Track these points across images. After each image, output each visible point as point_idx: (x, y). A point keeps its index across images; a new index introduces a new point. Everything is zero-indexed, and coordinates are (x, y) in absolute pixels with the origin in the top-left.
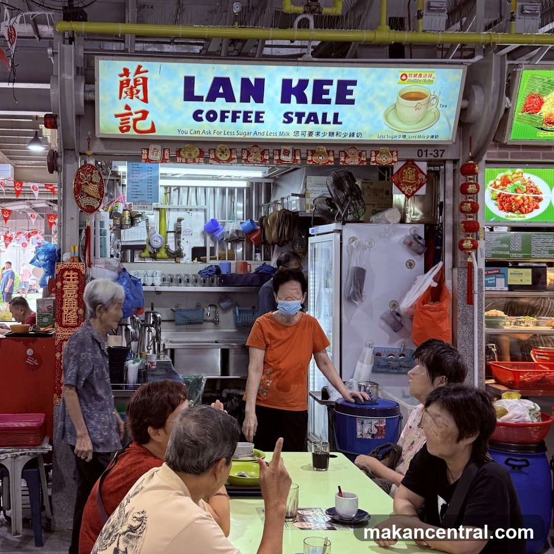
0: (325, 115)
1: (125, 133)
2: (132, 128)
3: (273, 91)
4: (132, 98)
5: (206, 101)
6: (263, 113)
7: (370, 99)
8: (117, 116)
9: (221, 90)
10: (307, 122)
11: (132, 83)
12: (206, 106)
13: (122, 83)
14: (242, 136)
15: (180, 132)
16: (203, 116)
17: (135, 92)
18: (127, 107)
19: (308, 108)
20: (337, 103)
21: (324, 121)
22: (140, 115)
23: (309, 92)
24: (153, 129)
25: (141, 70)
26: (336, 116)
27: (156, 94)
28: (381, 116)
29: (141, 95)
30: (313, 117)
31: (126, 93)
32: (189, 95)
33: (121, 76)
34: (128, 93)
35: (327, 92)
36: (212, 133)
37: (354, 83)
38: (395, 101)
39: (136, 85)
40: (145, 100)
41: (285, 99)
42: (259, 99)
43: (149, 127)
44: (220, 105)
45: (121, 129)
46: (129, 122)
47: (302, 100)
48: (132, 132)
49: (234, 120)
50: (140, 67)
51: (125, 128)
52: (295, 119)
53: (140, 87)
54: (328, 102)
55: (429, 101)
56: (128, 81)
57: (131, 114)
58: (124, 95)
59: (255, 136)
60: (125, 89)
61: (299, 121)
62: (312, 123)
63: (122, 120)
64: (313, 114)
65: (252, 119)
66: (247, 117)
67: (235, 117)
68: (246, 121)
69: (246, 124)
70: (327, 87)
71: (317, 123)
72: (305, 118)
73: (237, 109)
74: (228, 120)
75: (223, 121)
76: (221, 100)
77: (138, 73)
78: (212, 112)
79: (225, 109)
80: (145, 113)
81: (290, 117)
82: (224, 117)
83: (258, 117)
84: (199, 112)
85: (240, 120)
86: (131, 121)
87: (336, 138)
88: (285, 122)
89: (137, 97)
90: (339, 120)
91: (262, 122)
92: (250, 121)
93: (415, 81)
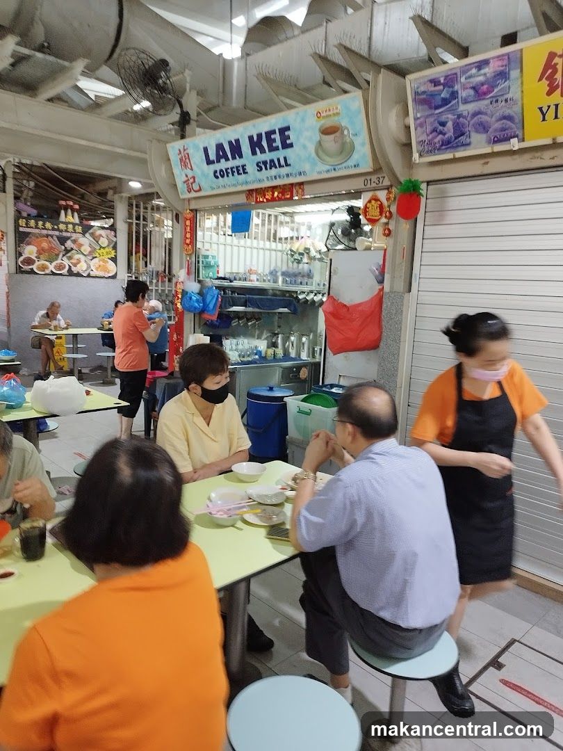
0: (279, 160)
2: (192, 190)
3: (246, 148)
4: (186, 169)
5: (217, 163)
6: (245, 165)
7: (302, 140)
8: (183, 183)
9: (221, 153)
10: (271, 168)
11: (184, 159)
12: (218, 167)
13: (180, 159)
16: (218, 174)
17: (186, 164)
18: (187, 176)
19: (268, 156)
20: (283, 148)
21: (280, 166)
22: (192, 180)
23: (264, 143)
24: (200, 189)
25: (185, 147)
26: (285, 159)
27: (195, 163)
28: (314, 155)
29: (189, 165)
30: (272, 164)
32: (209, 162)
33: (179, 155)
34: (184, 166)
35: (274, 140)
36: (226, 186)
37: (288, 128)
38: (318, 139)
39: (186, 159)
40: (192, 169)
41: (254, 153)
42: (241, 156)
43: (198, 188)
44: (223, 165)
46: (190, 186)
47: (263, 151)
48: (193, 192)
49: (233, 175)
51: (189, 190)
52: (263, 166)
53: (187, 161)
54: (277, 149)
55: (342, 133)
56: (182, 157)
57: (189, 180)
60: (182, 164)
61: (266, 169)
62: (273, 168)
63: (187, 185)
64: (272, 161)
65: (241, 171)
66: (238, 171)
67: (233, 172)
68: (239, 174)
69: (240, 176)
70: (273, 136)
71: (276, 167)
72: (268, 166)
73: (232, 166)
74: (230, 175)
75: (228, 176)
76: (223, 160)
77: (184, 150)
78: (221, 171)
79: (226, 167)
80: (194, 178)
81: (261, 166)
82: (228, 173)
83: (244, 169)
84: (216, 172)
85: (236, 174)
86: (190, 184)
87: (290, 178)
88: (259, 170)
89: (188, 167)
90: (288, 163)
91: (247, 173)
92: (241, 174)
93: (327, 116)
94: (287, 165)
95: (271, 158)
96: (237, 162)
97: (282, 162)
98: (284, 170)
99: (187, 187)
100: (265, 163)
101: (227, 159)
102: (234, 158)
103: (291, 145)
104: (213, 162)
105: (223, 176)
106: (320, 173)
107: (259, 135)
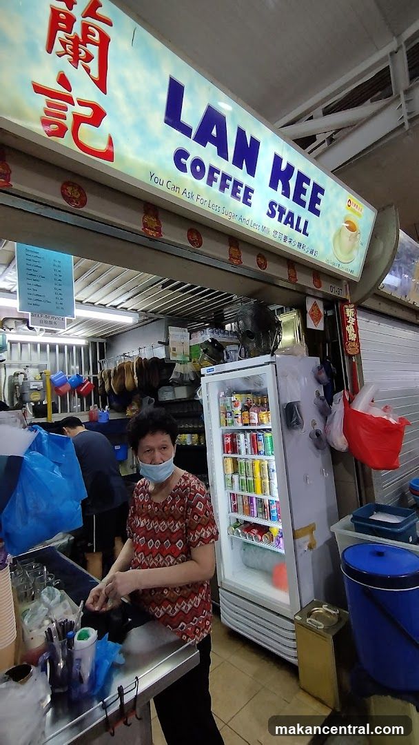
0: (299, 219)
1: (52, 138)
2: (69, 134)
3: (264, 164)
4: (75, 64)
5: (195, 139)
6: (252, 192)
7: (328, 216)
8: (39, 89)
9: (214, 132)
10: (285, 222)
11: (77, 30)
12: (195, 150)
13: (54, 12)
14: (227, 218)
15: (153, 177)
16: (188, 163)
17: (83, 54)
18: (63, 80)
19: (289, 204)
20: (309, 209)
21: (297, 229)
22: (87, 112)
23: (292, 183)
24: (109, 155)
25: (100, 13)
28: (331, 240)
29: (94, 65)
30: (290, 219)
31: (64, 44)
34: (68, 49)
35: (304, 191)
36: (195, 197)
37: (322, 191)
38: (341, 226)
40: (101, 83)
41: (273, 185)
42: (251, 170)
43: (102, 146)
44: (208, 154)
45: (46, 123)
46: (64, 117)
47: (286, 193)
48: (67, 141)
49: (222, 190)
50: (96, 3)
51: (54, 127)
52: (277, 213)
53: (94, 50)
54: (302, 203)
55: (356, 236)
56: (70, 19)
57: (69, 100)
58: (58, 47)
59: (239, 223)
60: (61, 35)
61: (280, 219)
63: (49, 105)
64: (291, 214)
65: (240, 195)
66: (236, 190)
67: (224, 185)
68: (234, 196)
69: (234, 200)
70: (305, 185)
71: (292, 227)
72: (284, 217)
73: (228, 173)
74: (216, 185)
75: (209, 183)
76: (211, 147)
77: (92, 14)
78: (199, 162)
79: (216, 165)
80: (98, 111)
81: (274, 210)
82: (212, 178)
83: (247, 196)
84: (183, 154)
85: (229, 191)
86: (69, 115)
87: (301, 250)
88: (268, 214)
89: (88, 71)
90: (307, 231)
91: (249, 205)
92: (238, 198)
93: (354, 211)
94: (305, 233)
95: (293, 211)
96: (240, 174)
97: (301, 226)
98: (299, 237)
99: (47, 112)
100: (282, 210)
101: (223, 152)
102: (237, 162)
103: (317, 213)
104: (186, 130)
105: (197, 175)
106: (328, 261)
107: (290, 168)
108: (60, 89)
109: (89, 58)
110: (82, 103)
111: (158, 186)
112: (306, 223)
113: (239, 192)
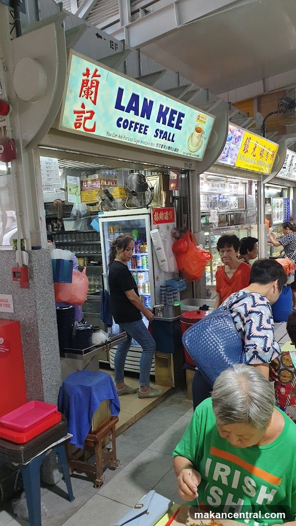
0: (170, 134)
1: (77, 129)
2: (82, 126)
3: (155, 112)
4: (87, 98)
5: (126, 111)
6: (148, 127)
7: (186, 128)
8: (75, 112)
9: (134, 105)
10: (163, 138)
11: (89, 84)
12: (125, 115)
13: (83, 81)
14: (135, 143)
15: (108, 134)
16: (121, 123)
17: (90, 92)
18: (83, 106)
19: (165, 128)
20: (175, 127)
21: (169, 140)
22: (88, 115)
23: (168, 117)
24: (93, 130)
25: (97, 73)
27: (101, 98)
28: (187, 140)
29: (93, 96)
30: (165, 135)
31: (84, 92)
32: (118, 106)
33: (84, 75)
34: (86, 93)
35: (174, 119)
36: (123, 138)
37: (183, 115)
38: (193, 132)
39: (92, 86)
40: (94, 102)
41: (158, 121)
42: (148, 118)
43: (91, 127)
44: (131, 116)
45: (75, 124)
46: (81, 120)
47: (164, 123)
48: (81, 129)
49: (135, 131)
50: (96, 71)
51: (78, 125)
52: (159, 134)
53: (93, 89)
55: (202, 134)
56: (88, 81)
57: (84, 112)
58: (83, 94)
59: (141, 144)
60: (84, 88)
61: (160, 138)
63: (78, 117)
64: (166, 133)
65: (142, 131)
66: (141, 129)
67: (136, 128)
68: (140, 132)
69: (139, 134)
70: (174, 115)
71: (166, 139)
72: (162, 135)
73: (138, 122)
74: (132, 129)
75: (130, 129)
76: (132, 112)
77: (95, 75)
78: (126, 121)
79: (133, 120)
80: (92, 113)
82: (131, 126)
83: (145, 130)
84: (120, 119)
85: (137, 130)
86: (83, 118)
87: (170, 151)
88: (155, 136)
89: (91, 98)
90: (174, 139)
91: (146, 134)
92: (141, 133)
93: (201, 121)
94: (172, 141)
95: (167, 131)
96: (143, 121)
97: (171, 138)
98: (169, 144)
99: (77, 120)
100: (161, 132)
101: (137, 114)
102: (142, 116)
103: (180, 128)
104: (122, 108)
105: (125, 127)
106: (184, 153)
107: (167, 109)
108: (82, 109)
109: (92, 92)
110: (87, 112)
111: (109, 137)
112: (174, 135)
113: (142, 129)
